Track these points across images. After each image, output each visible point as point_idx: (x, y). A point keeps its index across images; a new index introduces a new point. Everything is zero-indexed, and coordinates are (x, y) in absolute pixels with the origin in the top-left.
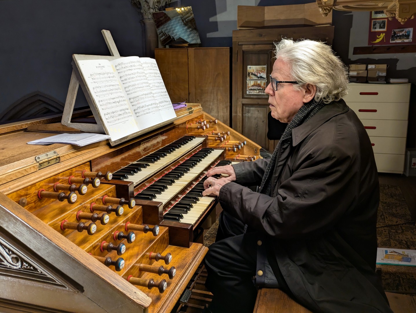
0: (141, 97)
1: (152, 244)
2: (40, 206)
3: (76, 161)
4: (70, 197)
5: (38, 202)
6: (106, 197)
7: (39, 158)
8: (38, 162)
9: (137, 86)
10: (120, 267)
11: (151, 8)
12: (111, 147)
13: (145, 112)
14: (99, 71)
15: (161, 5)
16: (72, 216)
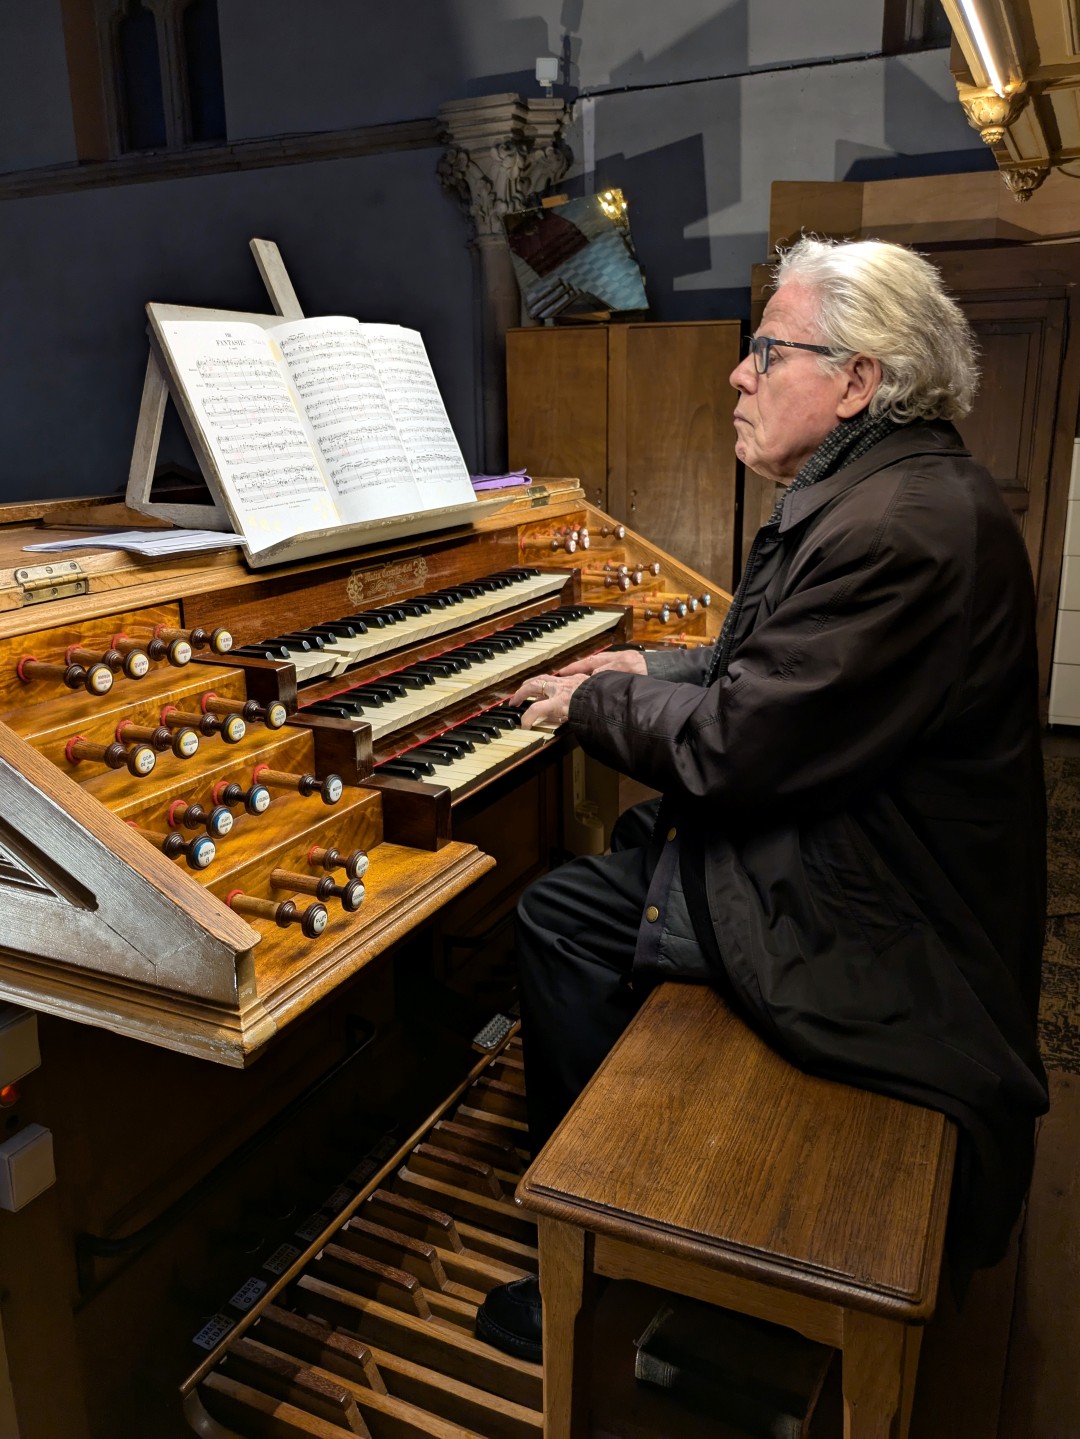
0: (355, 436)
1: (317, 826)
2: (22, 700)
3: (137, 596)
4: (92, 677)
5: (18, 690)
6: (212, 698)
7: (25, 575)
8: (22, 584)
9: (343, 404)
10: (200, 858)
11: (501, 200)
12: (250, 571)
13: (364, 481)
14: (225, 353)
15: (531, 191)
16: (103, 730)
